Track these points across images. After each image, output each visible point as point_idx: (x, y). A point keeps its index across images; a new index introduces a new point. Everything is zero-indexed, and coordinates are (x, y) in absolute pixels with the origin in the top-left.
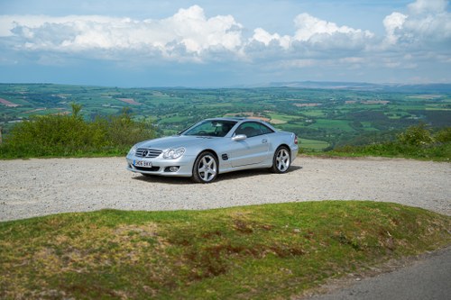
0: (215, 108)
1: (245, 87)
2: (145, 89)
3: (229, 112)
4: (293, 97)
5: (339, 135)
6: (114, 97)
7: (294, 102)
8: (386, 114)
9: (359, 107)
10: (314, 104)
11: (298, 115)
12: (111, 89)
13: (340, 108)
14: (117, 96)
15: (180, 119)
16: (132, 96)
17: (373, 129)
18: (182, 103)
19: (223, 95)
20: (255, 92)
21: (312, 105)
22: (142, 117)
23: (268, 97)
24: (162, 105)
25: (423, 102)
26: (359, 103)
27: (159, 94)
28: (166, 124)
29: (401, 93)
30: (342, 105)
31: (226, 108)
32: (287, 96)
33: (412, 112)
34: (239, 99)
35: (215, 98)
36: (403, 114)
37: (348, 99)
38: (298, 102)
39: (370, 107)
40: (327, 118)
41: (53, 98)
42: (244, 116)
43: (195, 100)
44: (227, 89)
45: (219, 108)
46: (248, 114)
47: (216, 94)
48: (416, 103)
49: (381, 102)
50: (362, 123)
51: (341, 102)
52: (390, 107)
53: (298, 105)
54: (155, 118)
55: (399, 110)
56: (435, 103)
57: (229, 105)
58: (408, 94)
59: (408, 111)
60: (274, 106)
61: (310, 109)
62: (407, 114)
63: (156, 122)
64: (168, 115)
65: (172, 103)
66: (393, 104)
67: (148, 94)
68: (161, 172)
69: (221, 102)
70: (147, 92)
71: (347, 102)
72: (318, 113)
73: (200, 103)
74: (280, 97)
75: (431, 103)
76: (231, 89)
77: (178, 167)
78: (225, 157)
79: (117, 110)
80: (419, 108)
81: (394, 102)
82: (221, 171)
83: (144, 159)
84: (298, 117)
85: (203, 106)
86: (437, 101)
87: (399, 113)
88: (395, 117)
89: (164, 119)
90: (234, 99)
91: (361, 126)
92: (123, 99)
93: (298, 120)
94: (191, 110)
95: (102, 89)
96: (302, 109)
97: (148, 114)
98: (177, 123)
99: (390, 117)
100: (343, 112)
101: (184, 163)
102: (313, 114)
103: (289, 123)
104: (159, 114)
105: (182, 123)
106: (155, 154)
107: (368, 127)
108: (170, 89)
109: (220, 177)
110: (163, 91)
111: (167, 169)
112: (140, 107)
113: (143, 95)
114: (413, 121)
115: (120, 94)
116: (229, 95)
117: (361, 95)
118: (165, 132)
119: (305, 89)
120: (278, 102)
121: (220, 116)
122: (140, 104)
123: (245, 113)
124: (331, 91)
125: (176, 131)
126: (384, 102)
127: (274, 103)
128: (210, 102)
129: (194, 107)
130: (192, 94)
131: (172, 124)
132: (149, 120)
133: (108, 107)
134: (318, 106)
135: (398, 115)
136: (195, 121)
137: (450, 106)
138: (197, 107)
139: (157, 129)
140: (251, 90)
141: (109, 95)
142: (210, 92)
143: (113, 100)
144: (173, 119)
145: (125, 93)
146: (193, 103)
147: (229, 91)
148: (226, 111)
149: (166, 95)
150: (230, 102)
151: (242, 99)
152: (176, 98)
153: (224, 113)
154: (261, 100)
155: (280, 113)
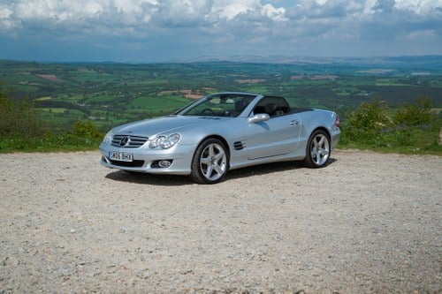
0: (148, 86)
1: (181, 62)
2: (68, 64)
3: (164, 90)
4: (234, 72)
6: (32, 73)
7: (236, 78)
8: (334, 90)
9: (306, 83)
10: (258, 81)
12: (29, 64)
13: (285, 84)
14: (36, 72)
15: (109, 98)
16: (54, 72)
18: (111, 80)
19: (158, 70)
20: (193, 67)
21: (254, 81)
22: (65, 96)
23: (207, 73)
24: (88, 82)
25: (374, 77)
26: (306, 79)
27: (86, 71)
28: (94, 103)
29: (351, 68)
30: (287, 81)
31: (161, 85)
32: (229, 72)
33: (362, 88)
34: (175, 75)
35: (148, 73)
36: (352, 90)
37: (294, 74)
38: (242, 78)
39: (318, 83)
42: (181, 94)
43: (125, 77)
44: (161, 65)
45: (153, 86)
46: (186, 91)
47: (150, 70)
48: (366, 78)
49: (331, 77)
50: (309, 100)
51: (287, 77)
52: (339, 83)
53: (241, 81)
54: (81, 97)
55: (349, 86)
56: (386, 78)
57: (165, 81)
58: (357, 68)
59: (358, 87)
60: (214, 83)
61: (253, 86)
62: (357, 90)
63: (82, 101)
64: (95, 94)
65: (100, 80)
66: (343, 79)
68: (147, 168)
69: (155, 78)
70: (71, 67)
71: (293, 77)
72: (262, 90)
73: (132, 80)
74: (220, 73)
75: (381, 78)
76: (166, 64)
77: (171, 161)
78: (239, 146)
79: (36, 89)
80: (370, 83)
81: (342, 77)
82: (232, 165)
83: (122, 150)
85: (136, 82)
86: (387, 76)
87: (348, 89)
88: (344, 94)
89: (91, 97)
90: (169, 75)
91: (309, 104)
92: (43, 76)
94: (121, 87)
95: (17, 64)
96: (244, 86)
97: (74, 92)
98: (107, 103)
99: (339, 94)
100: (289, 88)
101: (179, 155)
104: (85, 92)
105: (112, 102)
106: (138, 142)
107: (315, 104)
108: (97, 64)
109: (231, 174)
110: (90, 66)
111: (155, 164)
112: (63, 84)
113: (67, 70)
114: (364, 98)
115: (40, 69)
116: (163, 71)
117: (308, 70)
118: (93, 112)
119: (247, 64)
120: (218, 78)
121: (154, 94)
122: (64, 81)
123: (182, 91)
124: (276, 66)
125: (105, 112)
126: (333, 78)
127: (214, 79)
128: (143, 80)
129: (126, 84)
130: (123, 70)
131: (100, 103)
132: (75, 99)
133: (26, 85)
134: (262, 83)
135: (347, 91)
136: (127, 100)
137: (400, 81)
138: (129, 84)
139: (83, 110)
140: (188, 65)
141: (27, 71)
142: (143, 67)
143: (32, 76)
144: (102, 98)
145: (46, 69)
146: (124, 80)
147: (164, 67)
148: (161, 88)
149: (92, 71)
150: (165, 78)
151: (179, 74)
152: (104, 74)
153: (159, 91)
154: (199, 76)
155: (220, 90)
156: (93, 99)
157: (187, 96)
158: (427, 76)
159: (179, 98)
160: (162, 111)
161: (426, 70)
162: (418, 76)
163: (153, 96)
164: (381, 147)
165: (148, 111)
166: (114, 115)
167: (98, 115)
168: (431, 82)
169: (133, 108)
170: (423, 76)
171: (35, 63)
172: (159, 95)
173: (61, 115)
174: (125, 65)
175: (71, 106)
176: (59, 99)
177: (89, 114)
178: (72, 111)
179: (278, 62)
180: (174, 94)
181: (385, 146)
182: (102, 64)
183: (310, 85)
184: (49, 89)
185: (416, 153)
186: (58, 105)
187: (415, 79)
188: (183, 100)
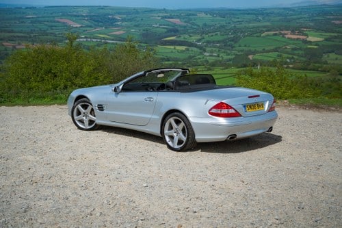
0: (254, 27)
2: (190, 10)
3: (267, 31)
4: (331, 15)
7: (333, 19)
11: (336, 32)
12: (160, 11)
14: (166, 17)
16: (179, 17)
18: (223, 23)
20: (294, 11)
27: (203, 15)
28: (208, 42)
31: (264, 27)
34: (277, 18)
38: (336, 19)
41: (109, 19)
42: (281, 34)
43: (235, 20)
44: (266, 9)
45: (258, 27)
46: (286, 32)
47: (256, 14)
53: (337, 22)
54: (199, 37)
57: (268, 24)
60: (311, 24)
63: (199, 41)
64: (210, 35)
67: (193, 14)
69: (259, 21)
74: (318, 15)
79: (165, 30)
84: (336, 34)
89: (207, 37)
92: (170, 20)
93: (335, 37)
94: (231, 29)
95: (152, 11)
96: (340, 26)
97: (193, 32)
103: (326, 40)
104: (203, 33)
105: (223, 41)
108: (213, 10)
110: (206, 12)
112: (185, 27)
115: (168, 15)
116: (268, 14)
118: (207, 49)
120: (316, 20)
121: (258, 34)
122: (186, 24)
123: (283, 32)
125: (217, 49)
127: (312, 21)
128: (250, 22)
129: (235, 27)
130: (233, 14)
131: (213, 42)
133: (157, 27)
138: (238, 26)
139: (200, 47)
140: (290, 9)
141: (159, 16)
142: (250, 12)
145: (172, 15)
146: (234, 22)
147: (269, 11)
148: (264, 29)
149: (209, 16)
150: (269, 21)
151: (281, 17)
152: (218, 18)
153: (262, 32)
154: (299, 19)
155: (317, 30)
157: (287, 36)
163: (257, 36)
165: (253, 50)
166: (224, 52)
167: (212, 52)
169: (240, 46)
171: (164, 9)
172: (262, 35)
173: (183, 52)
175: (191, 44)
177: (205, 51)
178: (191, 48)
180: (275, 35)
182: (217, 10)
184: (174, 31)
186: (181, 44)
188: (283, 39)
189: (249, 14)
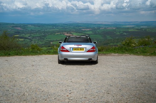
0: (52, 31)
1: (63, 23)
4: (81, 27)
5: (98, 40)
6: (13, 27)
7: (82, 28)
8: (115, 32)
9: (105, 30)
10: (89, 29)
12: (11, 24)
13: (98, 30)
14: (14, 27)
15: (38, 35)
16: (20, 27)
17: (111, 38)
18: (39, 29)
19: (55, 26)
20: (67, 25)
21: (88, 30)
22: (24, 35)
23: (72, 27)
24: (32, 30)
25: (128, 28)
27: (31, 26)
28: (33, 37)
29: (120, 25)
30: (99, 29)
31: (56, 31)
32: (79, 26)
33: (124, 32)
34: (61, 28)
35: (52, 27)
36: (121, 32)
37: (101, 27)
38: (83, 29)
39: (109, 30)
40: (94, 34)
42: (63, 34)
44: (56, 24)
45: (54, 31)
46: (65, 33)
47: (52, 26)
48: (126, 28)
50: (106, 36)
51: (99, 28)
52: (116, 30)
53: (83, 30)
54: (29, 35)
55: (120, 31)
56: (132, 28)
57: (58, 30)
58: (123, 25)
60: (74, 30)
61: (88, 31)
62: (122, 32)
63: (29, 36)
64: (34, 34)
65: (35, 29)
67: (26, 26)
69: (54, 29)
70: (26, 25)
71: (101, 28)
72: (90, 33)
73: (46, 29)
74: (76, 27)
75: (131, 28)
76: (58, 24)
79: (14, 32)
80: (127, 30)
81: (118, 28)
84: (83, 34)
85: (47, 30)
86: (133, 28)
87: (120, 32)
88: (118, 34)
90: (59, 28)
91: (106, 37)
92: (16, 28)
94: (43, 32)
95: (7, 24)
96: (85, 31)
97: (26, 33)
98: (38, 37)
99: (116, 34)
100: (99, 32)
102: (89, 33)
104: (31, 33)
105: (40, 37)
107: (109, 37)
108: (35, 24)
110: (32, 24)
113: (24, 26)
114: (125, 35)
115: (15, 26)
116: (57, 26)
117: (106, 26)
118: (33, 40)
119: (86, 24)
120: (76, 29)
121: (54, 34)
122: (23, 30)
123: (63, 33)
124: (95, 24)
125: (37, 40)
126: (114, 28)
127: (74, 29)
128: (50, 29)
130: (43, 26)
131: (36, 37)
132: (27, 36)
133: (10, 31)
134: (90, 30)
135: (119, 33)
136: (45, 36)
137: (137, 30)
139: (30, 39)
140: (65, 24)
141: (11, 26)
143: (12, 28)
144: (36, 35)
145: (17, 26)
146: (44, 29)
147: (57, 25)
148: (56, 32)
149: (33, 26)
150: (58, 29)
151: (62, 27)
152: (37, 27)
153: (56, 33)
154: (69, 28)
155: (76, 32)
156: (33, 36)
157: (65, 35)
158: (146, 28)
159: (62, 35)
160: (56, 40)
161: (145, 26)
162: (143, 28)
163: (54, 35)
164: (136, 53)
165: (52, 40)
166: (40, 41)
167: (35, 41)
168: (147, 30)
169: (47, 39)
170: (145, 28)
171: (13, 23)
172: (56, 34)
173: (22, 41)
174: (45, 24)
175: (26, 38)
176: (22, 36)
177: (32, 41)
178: (26, 40)
179: (96, 23)
180: (61, 34)
181: (138, 53)
183: (106, 31)
184: (18, 33)
185: (149, 55)
186: (21, 38)
187: (142, 29)
188: (64, 36)
189: (50, 26)
